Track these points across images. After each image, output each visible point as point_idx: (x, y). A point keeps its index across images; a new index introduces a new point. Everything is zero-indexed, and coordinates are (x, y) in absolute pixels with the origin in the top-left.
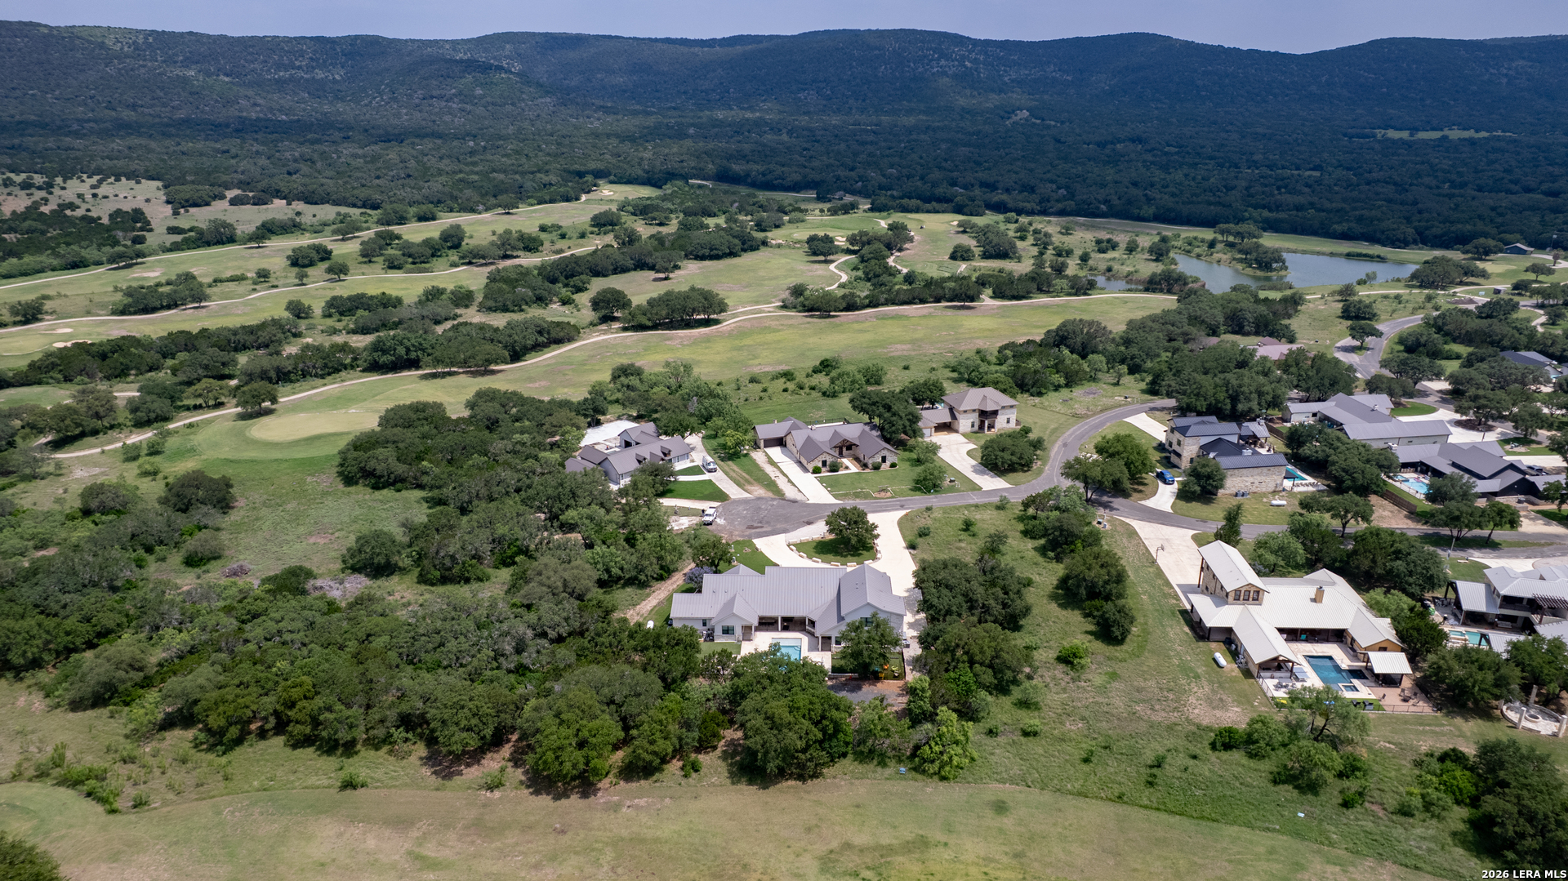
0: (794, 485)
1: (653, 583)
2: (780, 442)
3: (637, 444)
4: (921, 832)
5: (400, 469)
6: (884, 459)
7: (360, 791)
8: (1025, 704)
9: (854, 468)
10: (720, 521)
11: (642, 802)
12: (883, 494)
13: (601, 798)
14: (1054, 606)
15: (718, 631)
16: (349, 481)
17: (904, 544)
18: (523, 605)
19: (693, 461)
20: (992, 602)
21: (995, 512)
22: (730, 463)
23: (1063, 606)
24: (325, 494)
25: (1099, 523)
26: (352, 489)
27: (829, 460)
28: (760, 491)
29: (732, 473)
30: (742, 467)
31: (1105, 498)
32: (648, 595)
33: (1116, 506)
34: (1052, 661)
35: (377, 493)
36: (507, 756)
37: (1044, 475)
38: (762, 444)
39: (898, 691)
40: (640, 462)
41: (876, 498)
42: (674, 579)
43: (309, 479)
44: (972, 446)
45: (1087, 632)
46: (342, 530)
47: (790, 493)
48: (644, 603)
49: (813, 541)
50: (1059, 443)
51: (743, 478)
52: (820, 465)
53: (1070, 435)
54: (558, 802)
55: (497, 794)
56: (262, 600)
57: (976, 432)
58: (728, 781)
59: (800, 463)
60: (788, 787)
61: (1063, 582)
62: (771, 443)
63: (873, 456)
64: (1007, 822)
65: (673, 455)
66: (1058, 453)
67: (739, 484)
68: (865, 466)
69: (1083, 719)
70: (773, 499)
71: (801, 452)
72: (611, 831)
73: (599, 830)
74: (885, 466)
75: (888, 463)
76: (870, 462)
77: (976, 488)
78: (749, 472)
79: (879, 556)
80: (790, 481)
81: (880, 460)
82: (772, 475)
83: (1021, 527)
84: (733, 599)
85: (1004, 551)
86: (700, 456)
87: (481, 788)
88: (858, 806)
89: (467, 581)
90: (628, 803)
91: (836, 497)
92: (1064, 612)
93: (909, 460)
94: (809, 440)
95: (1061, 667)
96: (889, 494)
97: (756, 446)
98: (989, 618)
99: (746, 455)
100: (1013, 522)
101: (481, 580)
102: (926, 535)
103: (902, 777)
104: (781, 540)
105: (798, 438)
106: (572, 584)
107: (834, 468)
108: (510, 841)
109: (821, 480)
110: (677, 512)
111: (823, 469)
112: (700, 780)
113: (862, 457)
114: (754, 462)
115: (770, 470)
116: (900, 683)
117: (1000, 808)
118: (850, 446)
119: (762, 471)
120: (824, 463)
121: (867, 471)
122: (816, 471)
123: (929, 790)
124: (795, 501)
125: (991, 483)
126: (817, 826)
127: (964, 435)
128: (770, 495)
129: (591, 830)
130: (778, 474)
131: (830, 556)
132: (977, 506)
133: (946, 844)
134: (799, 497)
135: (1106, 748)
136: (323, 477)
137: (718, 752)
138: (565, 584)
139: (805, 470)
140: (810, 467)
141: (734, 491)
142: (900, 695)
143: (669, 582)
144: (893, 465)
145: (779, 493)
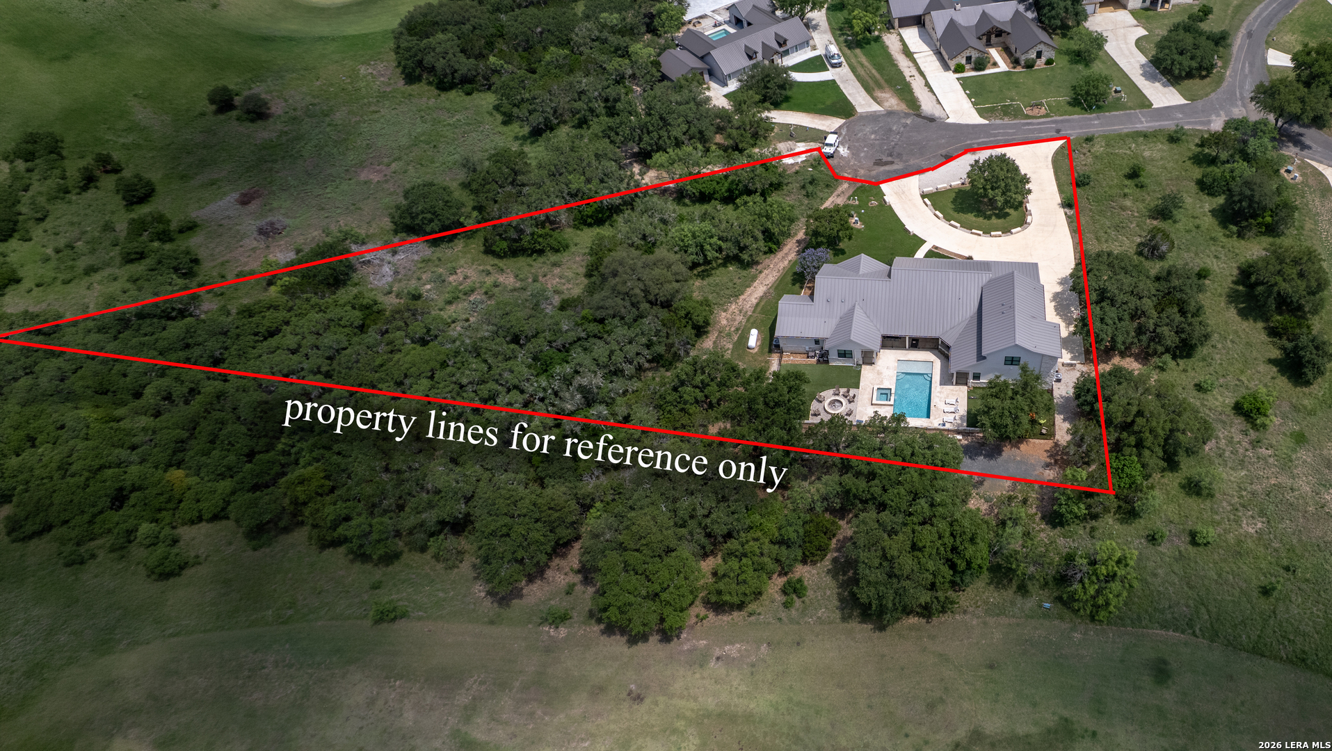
0: (931, 90)
1: (761, 257)
2: (918, 21)
3: (749, 24)
4: (1066, 714)
5: (465, 65)
6: (1039, 55)
7: (401, 625)
8: (1193, 488)
9: (1003, 67)
10: (844, 151)
11: (733, 650)
12: (1036, 111)
13: (687, 642)
14: (1232, 313)
15: (833, 355)
16: (411, 78)
17: (1058, 200)
18: (595, 320)
19: (814, 48)
20: (1165, 331)
21: (1166, 147)
22: (858, 51)
23: (1244, 314)
24: (383, 96)
25: (1288, 171)
26: (415, 88)
27: (975, 55)
28: (892, 102)
29: (860, 69)
30: (870, 57)
31: (1296, 128)
32: (754, 278)
33: (1308, 142)
34: (1228, 410)
35: (444, 96)
36: (576, 566)
37: (1225, 84)
38: (896, 24)
39: (1044, 458)
40: (750, 58)
41: (1028, 117)
42: (786, 249)
43: (363, 70)
44: (1142, 32)
45: (1271, 361)
46: (399, 159)
47: (927, 105)
48: (749, 291)
49: (951, 189)
50: (1243, 31)
51: (872, 77)
52: (964, 61)
53: (1255, 19)
54: (635, 649)
55: (563, 632)
56: (276, 308)
57: (1146, 9)
58: (838, 614)
59: (938, 53)
60: (912, 628)
61: (1246, 274)
62: (906, 22)
63: (1027, 52)
64: (1169, 696)
65: (789, 44)
66: (1241, 47)
67: (869, 90)
68: (1016, 62)
69: (1262, 513)
70: (907, 115)
71: (942, 40)
72: (696, 699)
73: (681, 697)
74: (1040, 63)
75: (1044, 59)
76: (1023, 58)
77: (1145, 103)
78: (880, 68)
79: (1029, 219)
80: (927, 85)
81: (1034, 56)
82: (907, 73)
83: (1197, 173)
84: (852, 311)
85: (1178, 218)
86: (823, 42)
87: (544, 621)
88: (991, 667)
89: (541, 252)
90: (718, 652)
91: (981, 113)
92: (1245, 324)
93: (1068, 52)
94: (952, 23)
95: (1239, 422)
96: (1043, 111)
97: (889, 26)
98: (1160, 349)
99: (878, 39)
100: (1189, 163)
101: (557, 251)
102: (1084, 184)
103: (1046, 615)
104: (913, 184)
105: (940, 20)
106: (654, 290)
107: (980, 65)
108: (576, 712)
109: (965, 83)
110: (794, 133)
111: (967, 67)
112: (803, 612)
113: (1013, 50)
114: (885, 49)
115: (903, 63)
116: (1048, 444)
117: (1161, 672)
118: (999, 33)
119: (894, 65)
120: (969, 59)
121: (1019, 69)
122: (959, 69)
123: (1077, 636)
124: (932, 119)
125: (1163, 96)
126: (942, 700)
127: (1133, 13)
128: (903, 107)
129: (672, 696)
130: (914, 72)
131: (971, 217)
132: (1145, 136)
133: (1094, 734)
134: (937, 112)
135: (1287, 569)
136: (381, 67)
137: (827, 563)
138: (646, 291)
139: (946, 67)
140: (952, 64)
141: (862, 102)
142: (1047, 465)
143: (780, 255)
144: (1049, 62)
145: (913, 103)
